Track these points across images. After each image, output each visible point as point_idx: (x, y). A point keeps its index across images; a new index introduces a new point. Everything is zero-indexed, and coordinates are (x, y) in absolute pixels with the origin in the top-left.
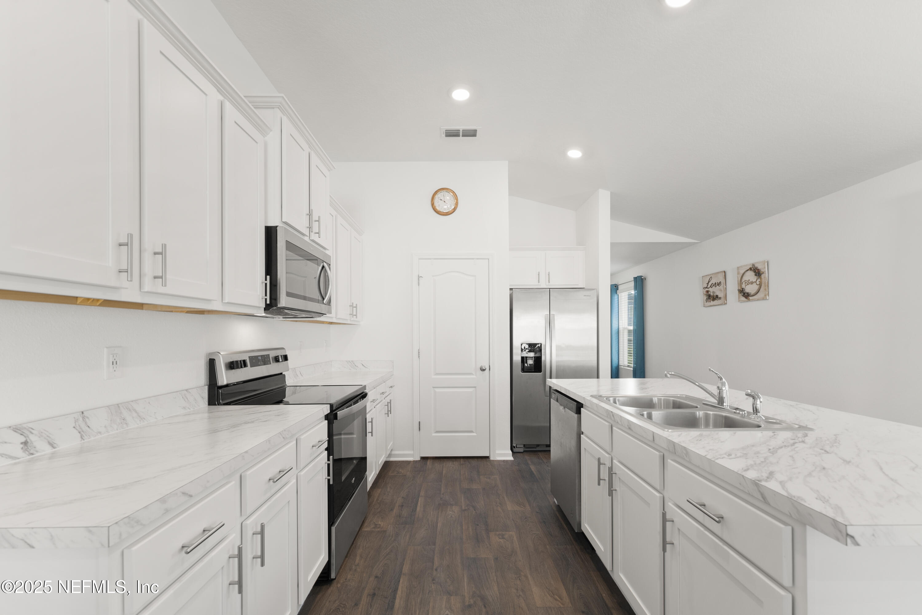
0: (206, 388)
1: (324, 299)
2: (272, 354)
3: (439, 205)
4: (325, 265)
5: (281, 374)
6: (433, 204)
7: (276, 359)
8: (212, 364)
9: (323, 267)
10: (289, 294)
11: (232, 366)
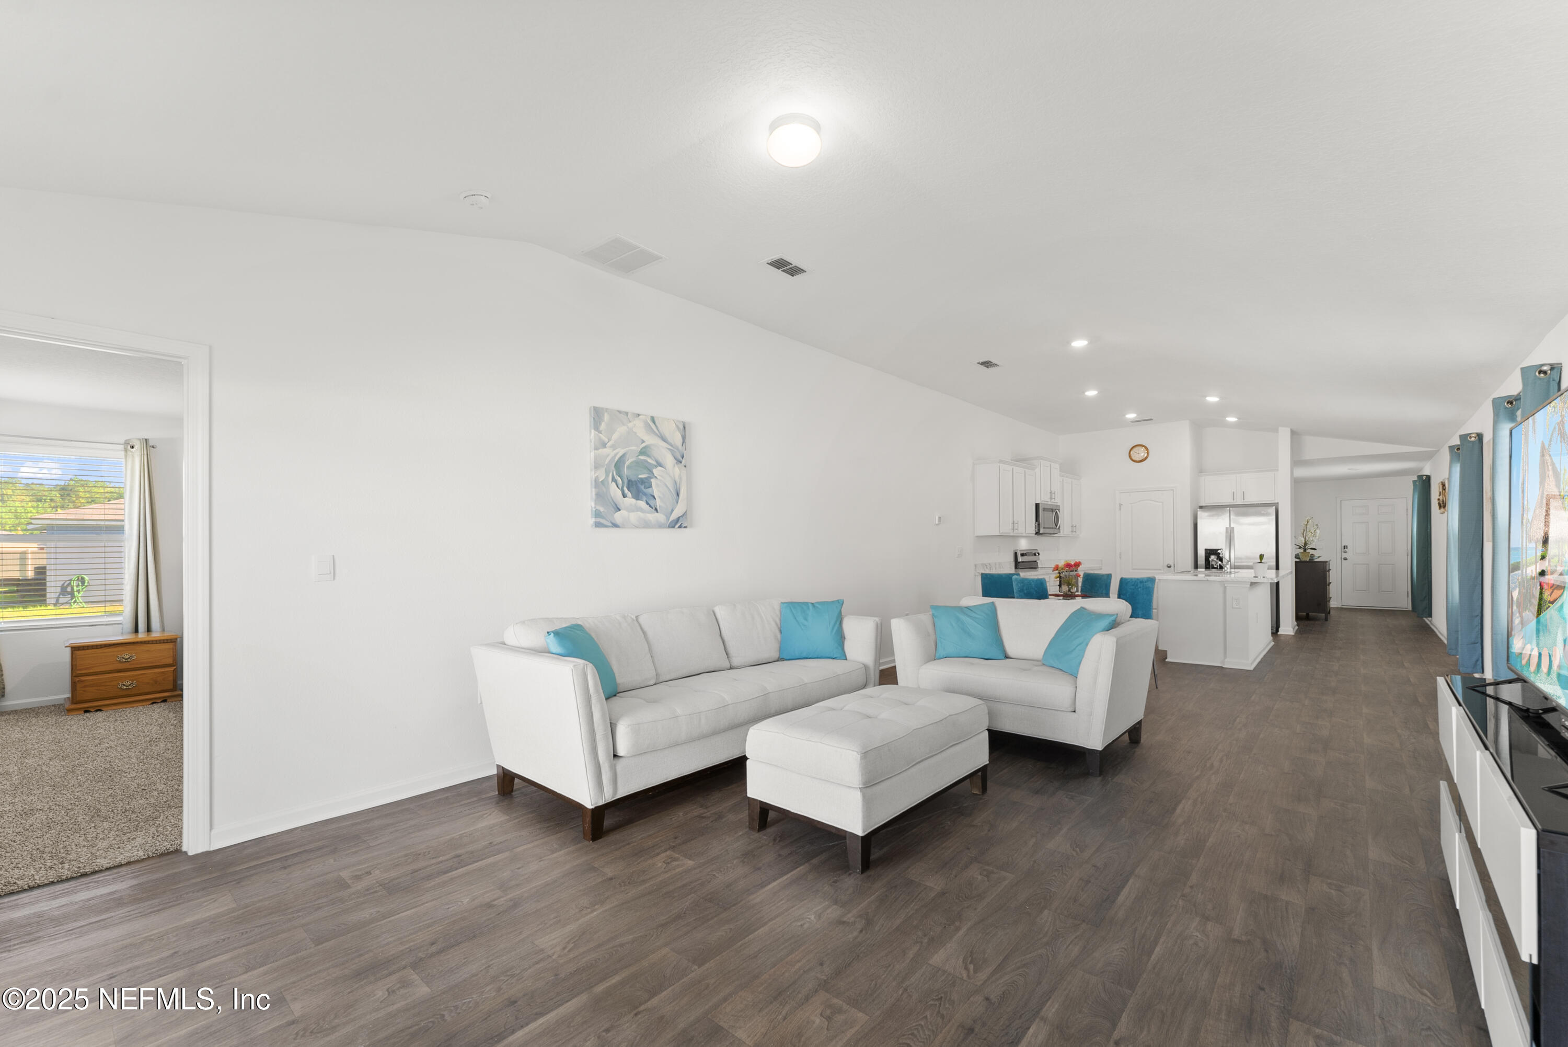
0: (1014, 562)
1: (1056, 526)
2: (1034, 552)
3: (1135, 456)
4: (1057, 511)
5: (1036, 561)
6: (1130, 456)
7: (1035, 555)
8: (1016, 554)
9: (1056, 512)
10: (1044, 528)
11: (1022, 555)
